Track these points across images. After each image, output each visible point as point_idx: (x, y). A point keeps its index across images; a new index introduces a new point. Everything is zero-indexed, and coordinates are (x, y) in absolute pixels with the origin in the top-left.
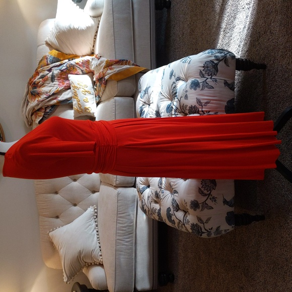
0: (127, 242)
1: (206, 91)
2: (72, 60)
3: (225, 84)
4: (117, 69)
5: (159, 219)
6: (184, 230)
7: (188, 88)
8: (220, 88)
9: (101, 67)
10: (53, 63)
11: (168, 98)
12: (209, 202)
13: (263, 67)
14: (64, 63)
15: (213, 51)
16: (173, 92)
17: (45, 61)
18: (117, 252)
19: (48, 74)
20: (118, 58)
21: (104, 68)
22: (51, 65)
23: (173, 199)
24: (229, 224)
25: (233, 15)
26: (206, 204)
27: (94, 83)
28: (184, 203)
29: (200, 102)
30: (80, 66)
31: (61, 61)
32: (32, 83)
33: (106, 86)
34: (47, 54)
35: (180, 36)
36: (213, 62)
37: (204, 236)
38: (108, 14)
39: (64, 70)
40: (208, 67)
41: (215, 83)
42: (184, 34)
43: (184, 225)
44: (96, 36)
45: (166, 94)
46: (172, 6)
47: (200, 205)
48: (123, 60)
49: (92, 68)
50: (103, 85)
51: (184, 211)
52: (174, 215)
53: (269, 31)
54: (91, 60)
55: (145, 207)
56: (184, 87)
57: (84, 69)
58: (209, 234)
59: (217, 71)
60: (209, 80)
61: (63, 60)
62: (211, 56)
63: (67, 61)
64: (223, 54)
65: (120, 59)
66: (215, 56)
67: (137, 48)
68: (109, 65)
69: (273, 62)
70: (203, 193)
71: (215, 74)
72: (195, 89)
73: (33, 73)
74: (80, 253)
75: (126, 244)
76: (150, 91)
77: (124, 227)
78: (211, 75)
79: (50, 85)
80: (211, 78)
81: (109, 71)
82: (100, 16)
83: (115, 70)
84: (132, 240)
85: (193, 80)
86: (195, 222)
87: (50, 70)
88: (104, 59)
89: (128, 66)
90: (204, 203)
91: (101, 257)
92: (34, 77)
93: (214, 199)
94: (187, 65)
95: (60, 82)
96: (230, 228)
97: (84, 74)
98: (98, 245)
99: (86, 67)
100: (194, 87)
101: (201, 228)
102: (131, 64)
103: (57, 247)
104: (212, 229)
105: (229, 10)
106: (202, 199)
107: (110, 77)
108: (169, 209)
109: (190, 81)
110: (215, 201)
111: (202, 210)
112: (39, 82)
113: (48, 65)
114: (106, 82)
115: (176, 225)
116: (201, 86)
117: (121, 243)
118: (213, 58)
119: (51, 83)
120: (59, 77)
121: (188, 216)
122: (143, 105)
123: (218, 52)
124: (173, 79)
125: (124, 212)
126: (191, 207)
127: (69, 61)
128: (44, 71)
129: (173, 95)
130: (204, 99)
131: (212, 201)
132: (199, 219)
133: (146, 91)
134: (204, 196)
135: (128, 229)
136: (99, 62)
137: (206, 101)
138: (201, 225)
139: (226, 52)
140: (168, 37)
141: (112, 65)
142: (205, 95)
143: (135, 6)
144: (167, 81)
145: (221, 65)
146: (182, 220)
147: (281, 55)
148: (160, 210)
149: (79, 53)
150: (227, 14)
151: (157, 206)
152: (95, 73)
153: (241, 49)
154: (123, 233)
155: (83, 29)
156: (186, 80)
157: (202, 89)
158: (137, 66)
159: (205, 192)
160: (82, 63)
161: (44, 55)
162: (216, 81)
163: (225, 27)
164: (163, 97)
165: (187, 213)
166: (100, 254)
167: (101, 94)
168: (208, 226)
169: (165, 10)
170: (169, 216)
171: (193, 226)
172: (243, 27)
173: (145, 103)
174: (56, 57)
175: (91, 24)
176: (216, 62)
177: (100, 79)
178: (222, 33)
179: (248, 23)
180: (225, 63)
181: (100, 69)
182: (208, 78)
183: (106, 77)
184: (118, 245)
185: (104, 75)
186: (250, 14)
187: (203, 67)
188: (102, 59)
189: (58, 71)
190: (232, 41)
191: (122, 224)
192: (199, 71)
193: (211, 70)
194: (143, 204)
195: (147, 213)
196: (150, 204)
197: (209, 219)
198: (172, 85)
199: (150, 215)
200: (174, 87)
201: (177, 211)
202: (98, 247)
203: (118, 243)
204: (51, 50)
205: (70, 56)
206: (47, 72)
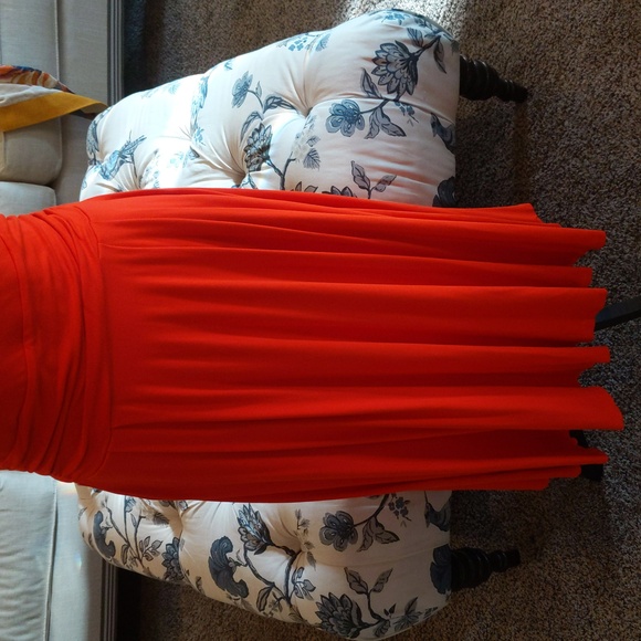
1: (383, 142)
3: (433, 125)
4: (6, 92)
5: (167, 575)
7: (320, 130)
8: (421, 136)
11: (225, 170)
12: (388, 519)
13: (518, 95)
15: (401, 13)
16: (250, 146)
20: (10, 63)
23: (246, 511)
24: (441, 591)
26: (378, 524)
28: (293, 523)
29: (363, 177)
36: (405, 49)
40: (388, 63)
41: (407, 118)
42: (211, 14)
43: (288, 599)
45: (216, 157)
47: (359, 529)
48: (26, 70)
51: (287, 550)
52: (248, 563)
56: (298, 128)
58: (382, 628)
59: (415, 79)
60: (390, 106)
62: (398, 28)
65: (17, 65)
66: (410, 32)
69: (557, 78)
71: (410, 88)
72: (348, 133)
77: (10, 597)
78: (397, 89)
80: (396, 101)
85: (339, 101)
86: (340, 589)
89: (40, 89)
90: (373, 521)
93: (401, 508)
94: (306, 54)
96: (440, 602)
100: (345, 124)
101: (359, 610)
102: (52, 84)
104: (392, 610)
106: (365, 509)
108: (222, 545)
110: (405, 512)
111: (364, 547)
115: (252, 599)
116: (367, 123)
118: (404, 36)
121: (307, 568)
123: (417, 22)
124: (252, 103)
125: (14, 547)
126: (327, 538)
129: (249, 156)
130: (375, 168)
131: (397, 513)
132: (354, 580)
133: (126, 155)
135: (27, 602)
137: (380, 175)
138: (360, 600)
139: (435, 28)
144: (224, 113)
145: (426, 64)
146: (280, 582)
148: (176, 543)
154: (9, 618)
157: (370, 135)
158: (67, 90)
162: (411, 113)
164: (203, 166)
165: (302, 560)
168: (380, 603)
170: (222, 568)
171: (329, 605)
176: (413, 49)
180: (437, 58)
182: (387, 100)
187: (374, 60)
191: (7, 587)
192: (361, 72)
193: (398, 74)
194: (103, 524)
195: (118, 556)
196: (136, 526)
197: (383, 579)
198: (248, 123)
199: (129, 562)
200: (258, 131)
201: (261, 550)
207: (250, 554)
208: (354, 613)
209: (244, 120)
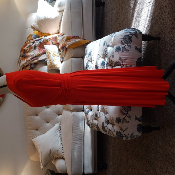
1: (125, 53)
2: (47, 36)
3: (136, 48)
4: (73, 41)
5: (97, 129)
6: (112, 135)
7: (114, 51)
8: (133, 51)
9: (64, 40)
10: (35, 38)
11: (103, 57)
12: (127, 118)
14: (42, 39)
15: (129, 29)
16: (105, 53)
17: (31, 37)
18: (73, 150)
20: (74, 35)
21: (65, 41)
22: (34, 40)
23: (106, 117)
24: (139, 132)
25: (141, 9)
26: (125, 119)
27: (59, 50)
28: (112, 119)
29: (121, 59)
30: (51, 40)
31: (40, 37)
32: (23, 50)
33: (66, 52)
34: (32, 33)
35: (110, 22)
36: (129, 36)
37: (124, 139)
38: (68, 9)
39: (42, 42)
40: (125, 39)
41: (130, 48)
42: (112, 21)
43: (112, 132)
44: (61, 22)
45: (101, 55)
46: (105, 5)
47: (122, 120)
49: (58, 41)
50: (65, 51)
51: (112, 124)
52: (106, 126)
53: (162, 18)
54: (57, 37)
55: (89, 122)
56: (112, 51)
57: (54, 42)
58: (127, 138)
59: (131, 41)
60: (126, 46)
61: (41, 37)
62: (127, 33)
63: (43, 37)
64: (134, 31)
66: (130, 33)
67: (85, 30)
68: (68, 39)
69: (164, 36)
70: (123, 113)
71: (130, 43)
72: (118, 52)
73: (24, 44)
74: (51, 151)
75: (78, 145)
76: (92, 53)
77: (76, 135)
78: (128, 43)
79: (33, 51)
80: (127, 45)
81: (68, 43)
82: (63, 11)
83: (72, 42)
84: (82, 143)
85: (117, 46)
86: (119, 130)
87: (33, 43)
88: (65, 36)
89: (79, 40)
90: (124, 119)
91: (63, 154)
92: (24, 46)
93: (130, 117)
94: (113, 38)
95: (40, 50)
96: (139, 134)
97: (53, 44)
98: (61, 146)
99: (55, 41)
100: (118, 50)
101: (122, 134)
102: (81, 38)
103: (37, 148)
104: (128, 134)
105: (138, 6)
106: (122, 117)
107: (69, 46)
108: (103, 123)
109: (115, 47)
110: (130, 118)
111: (122, 123)
112: (27, 50)
113: (32, 39)
114: (67, 49)
115: (107, 132)
116: (122, 50)
117: (75, 145)
118: (129, 34)
119: (34, 50)
120: (39, 47)
121: (115, 127)
122: (88, 62)
123: (132, 30)
124: (106, 46)
125: (76, 126)
126: (116, 122)
127: (45, 37)
128: (30, 43)
129: (105, 55)
130: (123, 57)
131: (129, 118)
132: (121, 129)
133: (90, 54)
134: (124, 115)
135: (79, 136)
136: (62, 37)
137: (124, 59)
138: (122, 132)
139: (136, 30)
140: (103, 23)
141: (70, 39)
142: (124, 55)
143: (84, 5)
144: (102, 47)
145: (134, 38)
146: (111, 130)
147: (169, 32)
148: (98, 124)
149: (50, 33)
150: (137, 9)
151: (96, 122)
152: (60, 44)
153: (145, 29)
154: (76, 139)
155: (53, 19)
156: (113, 46)
157: (122, 52)
158: (85, 39)
159: (125, 112)
160: (53, 38)
161: (30, 34)
162: (130, 47)
163: (136, 16)
164: (99, 57)
165: (114, 125)
166: (62, 151)
167: (63, 56)
168: (126, 133)
169: (101, 7)
170: (103, 127)
171: (117, 133)
172: (147, 16)
173: (89, 61)
174: (37, 35)
175: (58, 15)
176: (130, 36)
177: (63, 48)
178: (134, 20)
179: (150, 13)
180: (136, 36)
181: (63, 41)
182: (126, 45)
183: (67, 46)
185: (65, 45)
186: (150, 9)
187: (123, 39)
188: (64, 36)
189: (38, 43)
190: (140, 24)
191: (76, 133)
192: (121, 41)
193: (128, 41)
196: (92, 121)
197: (127, 129)
198: (105, 50)
200: (106, 51)
201: (108, 124)
202: (61, 148)
203: (73, 145)
204: (34, 31)
205: (45, 35)
206: (32, 44)
208: (121, 134)
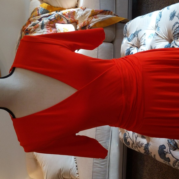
0: (102, 165)
2: (59, 11)
4: (101, 18)
9: (86, 17)
10: (43, 14)
11: (166, 39)
14: (52, 15)
16: (175, 32)
17: (36, 12)
18: (94, 174)
19: (38, 23)
20: (102, 9)
21: (89, 17)
22: (42, 16)
30: (66, 16)
31: (49, 12)
32: (24, 29)
34: (39, 6)
39: (52, 19)
48: (107, 11)
49: (77, 18)
52: (171, 153)
54: (76, 11)
55: (129, 140)
57: (69, 19)
61: (51, 12)
63: (54, 12)
65: (104, 9)
67: (118, 2)
68: (94, 14)
73: (26, 21)
74: (60, 171)
75: (101, 167)
79: (40, 31)
81: (94, 20)
83: (99, 18)
84: (107, 163)
87: (40, 20)
88: (89, 10)
89: (110, 16)
91: (78, 175)
92: (27, 25)
95: (49, 30)
97: (68, 23)
99: (72, 18)
102: (113, 14)
103: (40, 164)
108: (162, 147)
112: (31, 29)
113: (39, 15)
117: (97, 166)
119: (41, 30)
120: (48, 25)
122: (131, 47)
124: (176, 19)
127: (57, 12)
128: (36, 20)
133: (135, 35)
136: (84, 12)
141: (96, 15)
144: (167, 22)
148: (148, 144)
149: (65, 6)
151: (144, 141)
152: (79, 22)
160: (69, 14)
161: (36, 7)
166: (77, 172)
170: (162, 153)
173: (133, 45)
174: (46, 9)
177: (84, 27)
183: (91, 25)
184: (95, 168)
185: (89, 23)
188: (87, 10)
189: (48, 20)
194: (126, 137)
195: (130, 145)
196: (136, 138)
199: (133, 148)
200: (177, 28)
201: (175, 150)
202: (75, 166)
203: (95, 166)
204: (41, 4)
205: (57, 9)
206: (38, 21)
207: (171, 151)
209: (173, 24)
